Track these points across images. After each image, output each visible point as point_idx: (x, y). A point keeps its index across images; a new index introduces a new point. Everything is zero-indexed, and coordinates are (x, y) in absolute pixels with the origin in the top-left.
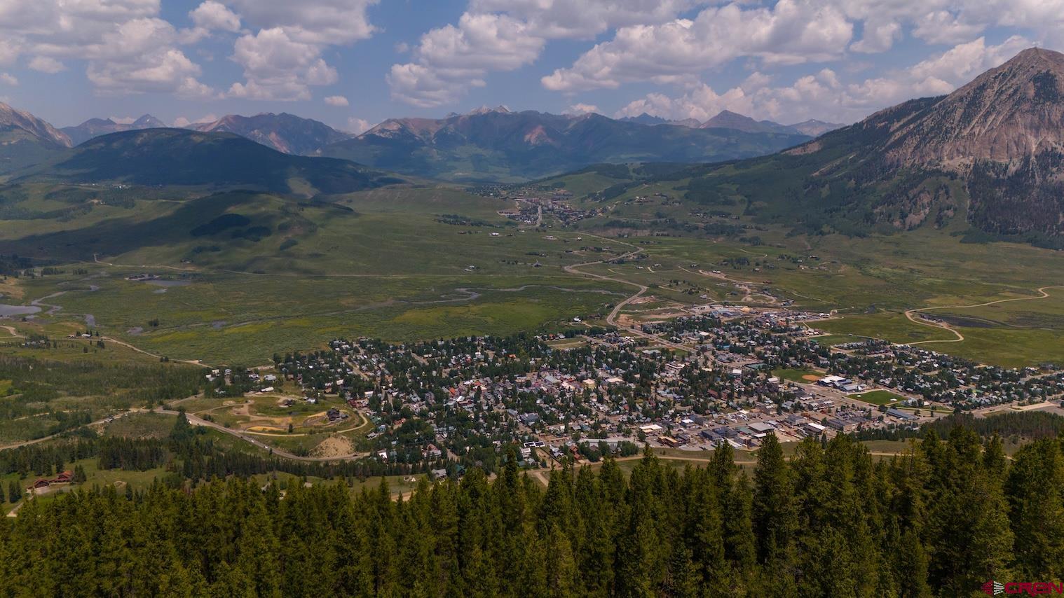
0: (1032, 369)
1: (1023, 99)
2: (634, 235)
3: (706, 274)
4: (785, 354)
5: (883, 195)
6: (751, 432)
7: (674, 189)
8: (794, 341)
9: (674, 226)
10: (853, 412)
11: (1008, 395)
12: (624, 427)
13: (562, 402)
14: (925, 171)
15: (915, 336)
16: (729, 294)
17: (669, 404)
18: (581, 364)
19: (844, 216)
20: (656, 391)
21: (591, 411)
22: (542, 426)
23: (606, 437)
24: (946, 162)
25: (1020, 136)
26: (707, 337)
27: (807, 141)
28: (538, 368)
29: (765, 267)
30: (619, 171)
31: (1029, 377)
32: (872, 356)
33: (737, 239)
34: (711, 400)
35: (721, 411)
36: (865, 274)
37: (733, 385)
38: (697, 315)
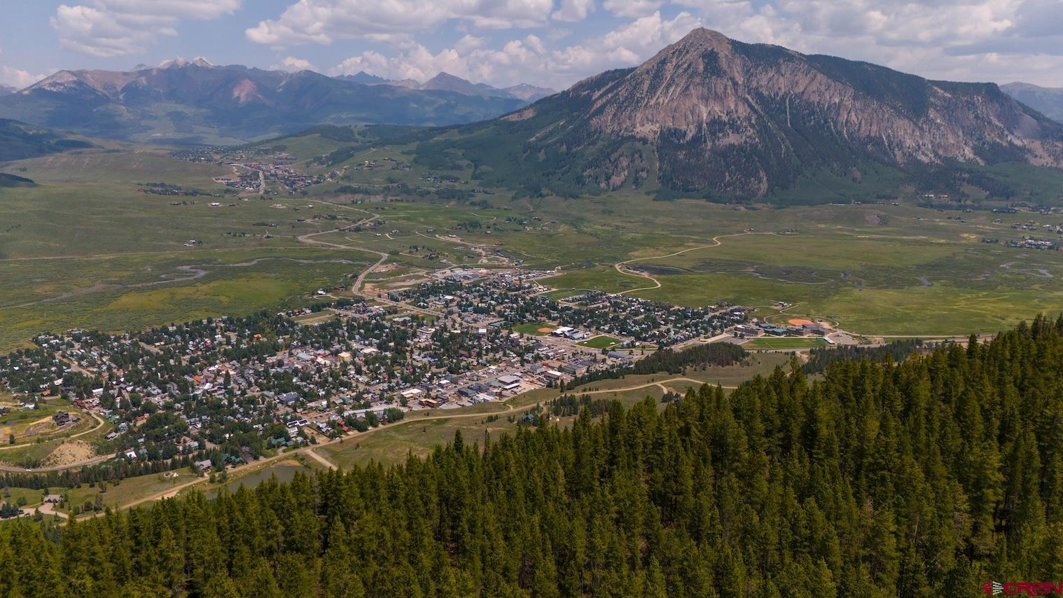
0: (713, 307)
1: (695, 73)
2: (367, 201)
3: (442, 238)
4: (521, 311)
5: (590, 159)
6: (501, 384)
7: (403, 153)
8: (528, 298)
9: (406, 191)
10: (582, 357)
11: (697, 331)
12: (386, 395)
13: (320, 377)
14: (622, 136)
15: (625, 286)
16: (466, 258)
17: (426, 368)
18: (332, 338)
19: (559, 179)
20: (411, 357)
21: (351, 384)
22: (303, 404)
23: (370, 407)
24: (639, 129)
25: (694, 105)
26: (452, 301)
27: (519, 107)
28: (288, 346)
29: (495, 229)
30: (344, 134)
31: (711, 314)
32: (592, 306)
33: (467, 203)
34: (463, 360)
35: (473, 369)
36: (580, 232)
37: (480, 344)
38: (440, 280)
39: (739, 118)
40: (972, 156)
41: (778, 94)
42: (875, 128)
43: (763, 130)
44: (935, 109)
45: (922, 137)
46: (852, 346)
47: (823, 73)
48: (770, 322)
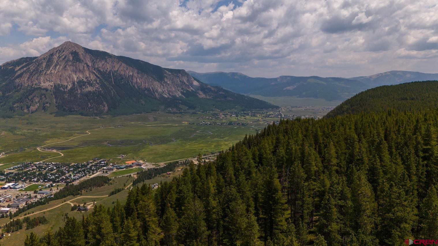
0: (91, 161)
1: (68, 60)
10: (22, 197)
11: (85, 173)
14: (34, 88)
15: (43, 158)
24: (42, 84)
25: (70, 74)
31: (90, 165)
32: (26, 170)
36: (14, 134)
39: (91, 80)
40: (181, 95)
41: (107, 71)
42: (147, 85)
43: (103, 85)
44: (167, 78)
45: (164, 88)
46: (153, 168)
47: (125, 63)
48: (118, 164)
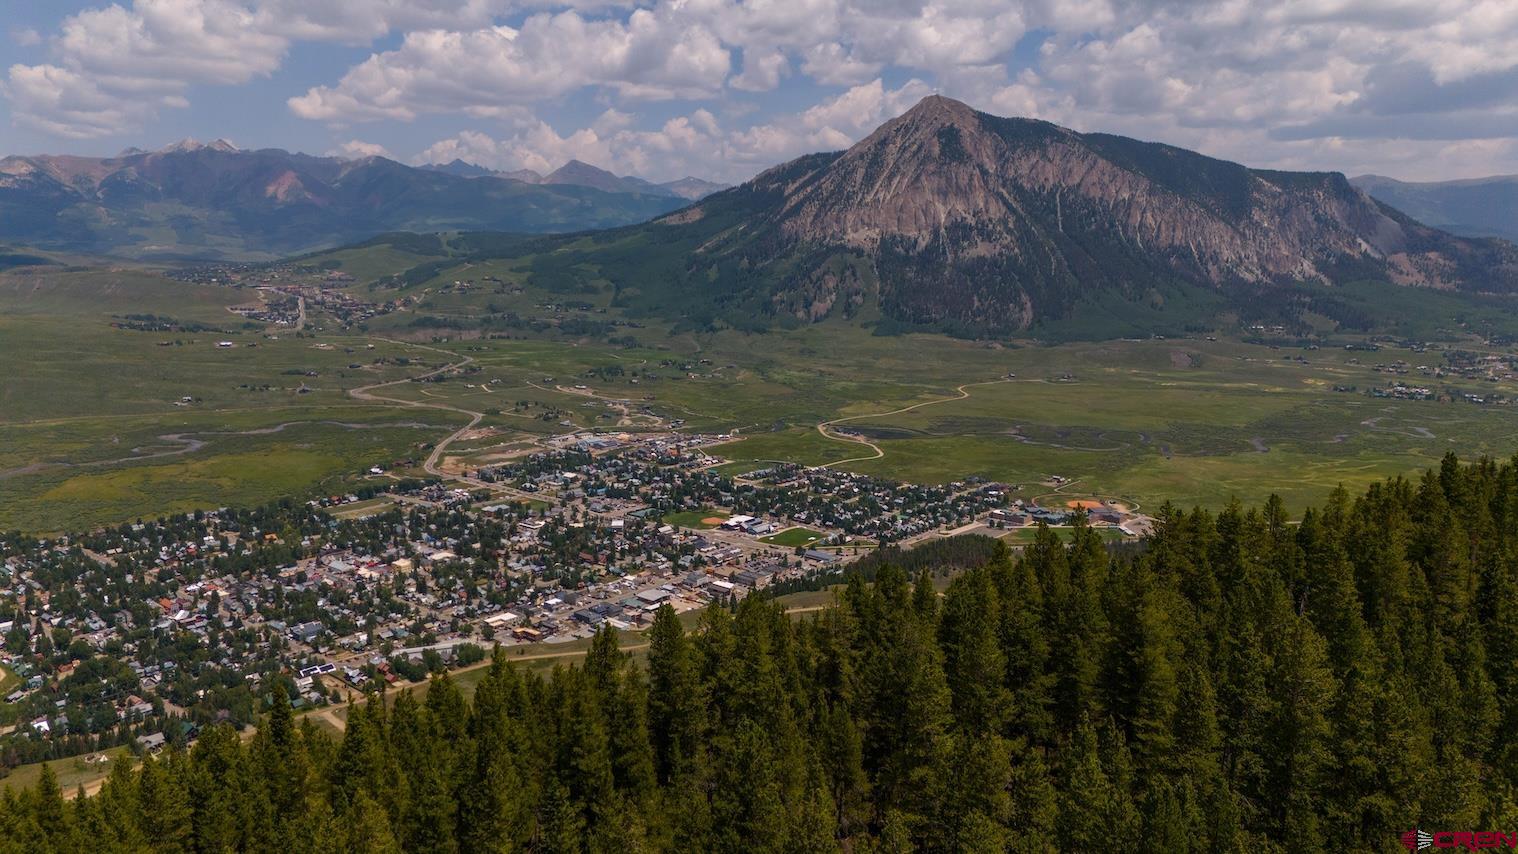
0: (958, 484)
1: (928, 158)
2: (457, 339)
3: (566, 390)
4: (678, 494)
5: (783, 278)
6: (641, 603)
7: (512, 270)
8: (689, 474)
9: (517, 325)
10: (766, 560)
11: (935, 518)
12: (461, 623)
13: (360, 598)
14: (827, 246)
15: (831, 456)
16: (599, 418)
17: (526, 581)
18: (386, 538)
19: (739, 306)
20: (505, 564)
21: (408, 607)
22: (329, 640)
23: (435, 642)
24: (850, 235)
25: (928, 203)
26: (574, 480)
27: (683, 206)
28: (316, 552)
29: (645, 377)
30: (427, 244)
31: (956, 495)
32: (783, 485)
33: (605, 340)
34: (584, 568)
35: (600, 580)
36: (769, 380)
37: (613, 543)
38: (558, 450)
39: (990, 220)
40: (1313, 273)
41: (1044, 187)
42: (1179, 234)
43: (1024, 237)
44: (1261, 208)
45: (1244, 247)
47: (1107, 159)
48: (1041, 505)
